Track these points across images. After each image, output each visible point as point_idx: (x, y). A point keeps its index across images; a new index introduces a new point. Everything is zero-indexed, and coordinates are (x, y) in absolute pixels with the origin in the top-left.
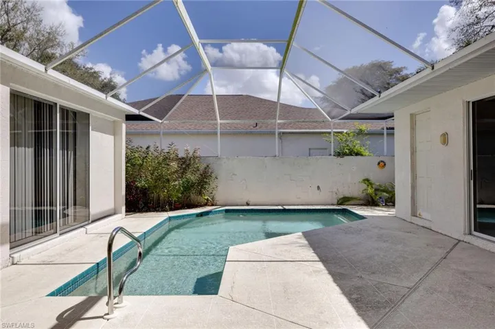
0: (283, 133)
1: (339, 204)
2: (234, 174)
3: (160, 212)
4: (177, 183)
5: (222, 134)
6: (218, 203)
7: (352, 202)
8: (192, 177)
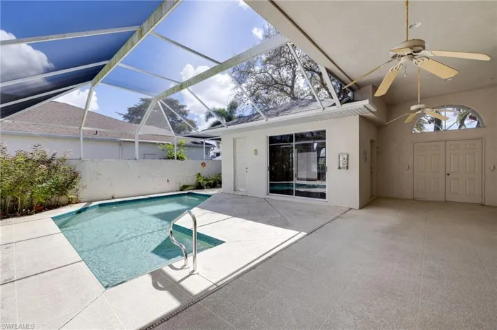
0: (124, 141)
1: (181, 190)
2: (99, 174)
3: (19, 216)
4: (45, 185)
5: (84, 139)
6: (82, 200)
7: (190, 188)
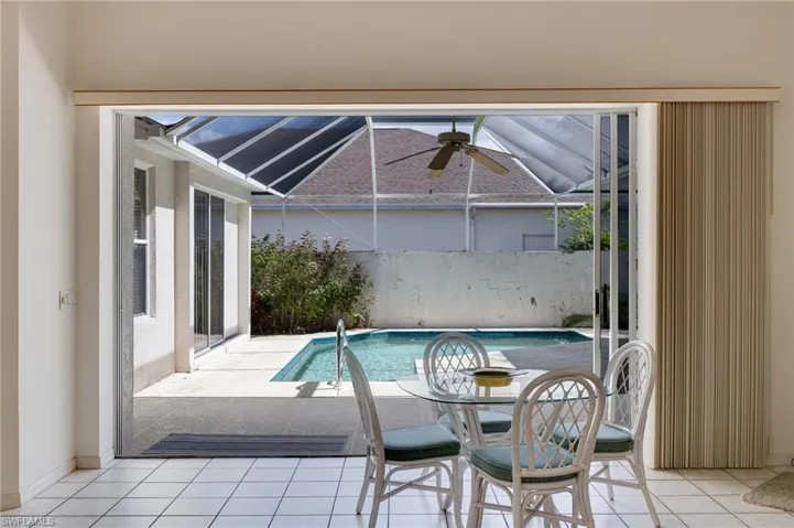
0: (478, 208)
1: (563, 327)
2: (399, 280)
4: (316, 292)
6: (374, 323)
8: (339, 283)
